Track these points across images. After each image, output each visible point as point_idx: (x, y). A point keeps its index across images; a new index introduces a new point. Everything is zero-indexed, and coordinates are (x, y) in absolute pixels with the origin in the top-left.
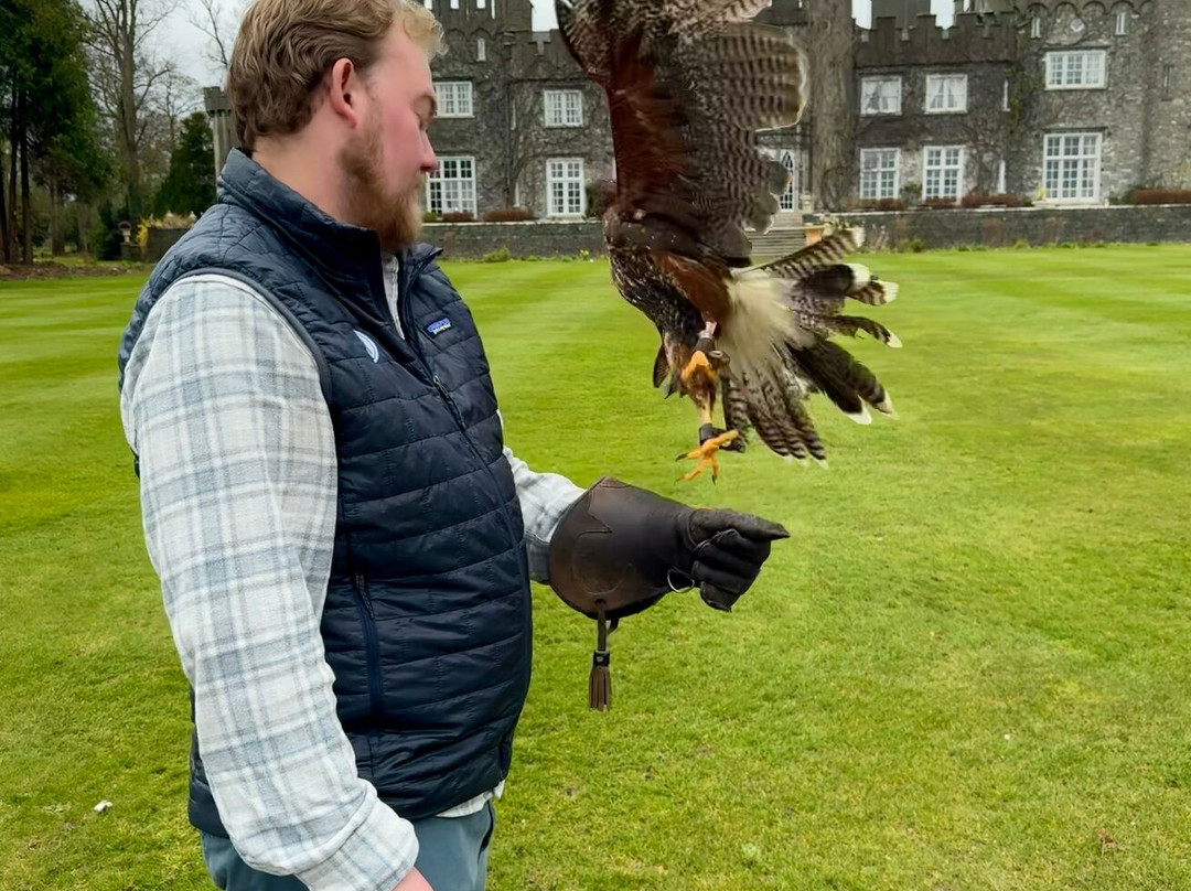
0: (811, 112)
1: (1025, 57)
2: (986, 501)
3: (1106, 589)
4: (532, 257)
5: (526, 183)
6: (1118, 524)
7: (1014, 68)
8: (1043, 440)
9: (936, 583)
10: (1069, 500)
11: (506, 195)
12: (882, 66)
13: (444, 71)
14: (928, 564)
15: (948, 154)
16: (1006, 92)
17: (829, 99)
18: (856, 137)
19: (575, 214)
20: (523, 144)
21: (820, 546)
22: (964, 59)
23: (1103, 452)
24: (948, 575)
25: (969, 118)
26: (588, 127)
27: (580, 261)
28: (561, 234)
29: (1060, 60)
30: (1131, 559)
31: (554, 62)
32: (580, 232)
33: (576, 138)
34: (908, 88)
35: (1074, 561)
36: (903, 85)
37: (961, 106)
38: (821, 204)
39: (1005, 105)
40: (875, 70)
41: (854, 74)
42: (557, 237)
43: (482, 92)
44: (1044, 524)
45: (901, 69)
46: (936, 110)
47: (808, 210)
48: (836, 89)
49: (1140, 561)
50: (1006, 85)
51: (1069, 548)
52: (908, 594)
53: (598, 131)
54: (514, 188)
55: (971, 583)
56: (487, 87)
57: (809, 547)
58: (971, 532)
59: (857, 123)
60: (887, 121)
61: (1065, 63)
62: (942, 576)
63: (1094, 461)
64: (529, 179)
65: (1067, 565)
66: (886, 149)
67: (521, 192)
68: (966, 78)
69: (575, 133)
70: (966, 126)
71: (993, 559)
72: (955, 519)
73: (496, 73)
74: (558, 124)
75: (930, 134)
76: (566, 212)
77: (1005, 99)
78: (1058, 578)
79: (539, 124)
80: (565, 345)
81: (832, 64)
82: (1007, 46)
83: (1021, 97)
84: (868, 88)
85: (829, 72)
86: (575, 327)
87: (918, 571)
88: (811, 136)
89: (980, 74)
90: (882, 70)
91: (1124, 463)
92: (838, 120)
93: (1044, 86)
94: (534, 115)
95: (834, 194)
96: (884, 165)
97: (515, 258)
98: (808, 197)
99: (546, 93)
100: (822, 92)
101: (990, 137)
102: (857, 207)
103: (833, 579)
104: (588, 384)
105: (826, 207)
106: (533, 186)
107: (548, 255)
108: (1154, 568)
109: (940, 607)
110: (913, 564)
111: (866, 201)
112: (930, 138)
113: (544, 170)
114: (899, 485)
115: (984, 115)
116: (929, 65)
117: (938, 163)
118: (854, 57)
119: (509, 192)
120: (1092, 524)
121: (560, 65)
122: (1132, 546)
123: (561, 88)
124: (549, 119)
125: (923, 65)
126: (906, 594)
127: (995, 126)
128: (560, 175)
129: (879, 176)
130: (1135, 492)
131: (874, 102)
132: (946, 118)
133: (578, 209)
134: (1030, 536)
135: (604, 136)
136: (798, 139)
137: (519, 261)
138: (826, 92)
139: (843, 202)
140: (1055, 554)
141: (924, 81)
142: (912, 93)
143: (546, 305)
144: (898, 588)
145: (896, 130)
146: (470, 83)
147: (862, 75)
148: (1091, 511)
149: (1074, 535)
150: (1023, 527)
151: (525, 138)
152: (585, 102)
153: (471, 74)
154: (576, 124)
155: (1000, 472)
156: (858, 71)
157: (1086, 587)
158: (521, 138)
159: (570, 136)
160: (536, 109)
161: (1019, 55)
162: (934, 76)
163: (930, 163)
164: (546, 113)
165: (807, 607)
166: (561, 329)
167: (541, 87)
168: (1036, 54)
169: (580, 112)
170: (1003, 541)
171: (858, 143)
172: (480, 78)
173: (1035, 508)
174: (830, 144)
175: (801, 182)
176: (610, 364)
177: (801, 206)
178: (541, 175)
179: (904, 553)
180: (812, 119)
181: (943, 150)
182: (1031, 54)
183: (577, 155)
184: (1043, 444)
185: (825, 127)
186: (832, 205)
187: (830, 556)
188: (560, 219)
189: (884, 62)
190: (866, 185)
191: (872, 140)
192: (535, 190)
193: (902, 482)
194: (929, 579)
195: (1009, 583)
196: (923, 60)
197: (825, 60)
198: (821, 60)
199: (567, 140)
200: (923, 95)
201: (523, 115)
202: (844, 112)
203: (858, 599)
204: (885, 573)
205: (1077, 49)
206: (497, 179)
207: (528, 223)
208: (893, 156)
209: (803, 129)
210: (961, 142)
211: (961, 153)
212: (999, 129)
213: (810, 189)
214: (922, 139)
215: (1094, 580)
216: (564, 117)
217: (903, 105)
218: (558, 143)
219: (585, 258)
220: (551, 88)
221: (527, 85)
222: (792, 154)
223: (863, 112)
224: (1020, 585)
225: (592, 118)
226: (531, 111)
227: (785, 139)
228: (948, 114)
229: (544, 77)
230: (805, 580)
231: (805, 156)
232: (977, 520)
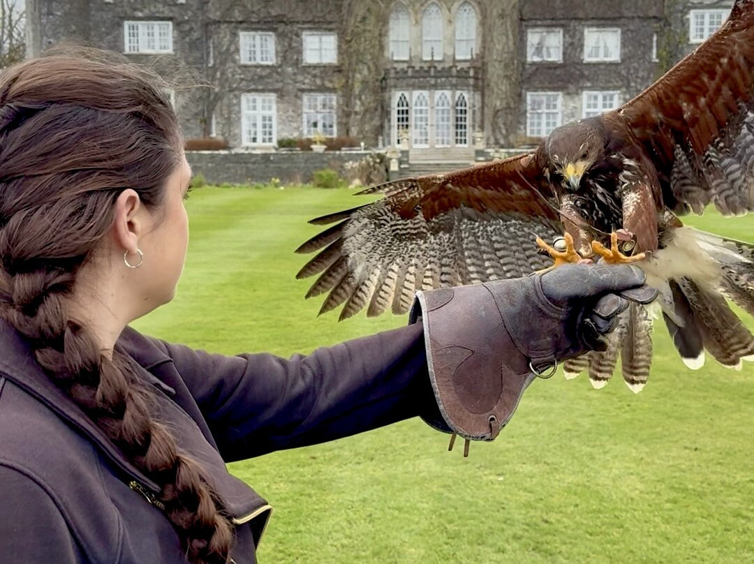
0: (483, 58)
1: (671, 13)
2: (604, 438)
3: (701, 531)
4: (226, 184)
5: (222, 115)
6: (720, 463)
7: (662, 24)
8: (663, 375)
9: (546, 525)
10: (677, 437)
11: (203, 126)
12: (545, 19)
13: (146, 11)
14: (540, 505)
15: (605, 98)
16: (655, 44)
17: (498, 47)
18: (523, 81)
19: (267, 144)
20: (220, 79)
21: (444, 486)
22: (617, 15)
23: (715, 388)
24: (559, 516)
25: (622, 67)
26: (280, 66)
27: (271, 188)
28: (254, 163)
29: (703, 17)
30: (726, 500)
31: (249, 6)
32: (272, 162)
33: (269, 76)
34: (568, 39)
35: (675, 502)
36: (564, 36)
37: (615, 56)
38: (492, 141)
39: (654, 56)
40: (539, 23)
41: (520, 26)
42: (250, 166)
43: (181, 32)
44: (654, 463)
45: (562, 22)
46: (594, 60)
47: (480, 146)
48: (504, 39)
49: (734, 502)
50: (655, 38)
51: (672, 488)
52: (520, 538)
53: (290, 69)
54: (210, 118)
55: (579, 525)
56: (187, 27)
57: (435, 489)
58: (586, 470)
59: (524, 69)
60: (550, 68)
61: (707, 20)
62: (553, 517)
63: (705, 398)
64: (225, 112)
65: (668, 505)
66: (550, 93)
67: (218, 123)
68: (619, 31)
69: (268, 71)
70: (619, 74)
71: (602, 500)
72: (574, 458)
73: (195, 15)
74: (253, 63)
75: (588, 80)
76: (259, 143)
77: (654, 51)
78: (657, 520)
79: (234, 61)
80: (241, 274)
81: (502, 16)
82: (655, 4)
83: (668, 49)
84: (533, 38)
85: (499, 22)
86: (255, 255)
87: (532, 513)
88: (483, 80)
89: (632, 28)
90: (545, 23)
91: (732, 400)
92: (506, 66)
93: (688, 39)
94: (229, 55)
95: (504, 131)
96: (548, 107)
97: (210, 185)
98: (480, 135)
99: (242, 34)
100: (492, 41)
101: (641, 85)
102: (524, 144)
103: (451, 522)
104: (255, 315)
105: (497, 142)
106: (229, 118)
107: (241, 182)
108: (747, 509)
109: (546, 551)
110: (528, 505)
111: (531, 139)
112: (589, 84)
113: (239, 104)
114: (528, 422)
115: (636, 65)
116: (587, 19)
117: (595, 106)
118: (520, 12)
119: (206, 123)
120: (695, 463)
121: (255, 9)
122: (729, 486)
123: (256, 30)
124: (244, 58)
125: (582, 19)
126: (516, 538)
127: (645, 74)
128: (254, 108)
129: (544, 116)
130: (739, 429)
131: (539, 50)
132: (602, 67)
133: (270, 140)
134: (638, 474)
135: (295, 74)
136: (471, 81)
137: (213, 187)
138: (496, 41)
139: (512, 138)
140: (658, 494)
141: (582, 33)
142: (572, 44)
143: (231, 232)
144: (509, 532)
145: (558, 76)
146: (170, 23)
147: (527, 26)
148: (696, 449)
149: (677, 474)
150: (633, 465)
151: (222, 74)
152: (278, 43)
153: (171, 15)
154: (270, 63)
155: (620, 408)
156: (524, 23)
157: (682, 528)
158: (218, 74)
159: (264, 73)
160: (232, 48)
161: (666, 12)
162: (591, 29)
163: (589, 106)
164: (242, 52)
165: (423, 552)
166: (242, 258)
167: (236, 28)
168: (682, 12)
169: (273, 52)
170: (614, 481)
171: (525, 86)
172: (180, 19)
173: (646, 445)
174: (500, 89)
175: (474, 120)
176: (282, 294)
177: (474, 142)
178: (236, 108)
179: (521, 493)
180: (484, 64)
181: (600, 95)
182: (676, 12)
183: (270, 91)
184: (663, 380)
185: (495, 71)
186: (502, 142)
187: (453, 497)
188: (254, 149)
189: (548, 16)
190: (532, 124)
191: (537, 84)
192: (231, 121)
193: (532, 418)
194: (539, 521)
195: (612, 525)
196: (581, 15)
197: (495, 13)
198: (491, 12)
199: (261, 77)
200: (582, 46)
201: (220, 53)
202: (512, 59)
203: (470, 543)
204: (500, 515)
205: (717, 8)
206: (195, 110)
207: (223, 152)
208: (555, 99)
209: (476, 73)
210: (615, 88)
211: (616, 97)
212: (649, 77)
213: (482, 128)
214: (581, 85)
215: (690, 522)
216: (258, 56)
217: (564, 54)
218: (252, 80)
219: (276, 186)
220: (246, 29)
221: (224, 26)
222: (466, 95)
223: (529, 59)
224: (622, 527)
225: (284, 58)
226: (228, 50)
227: (460, 81)
228: (604, 63)
229: (240, 19)
230: (424, 524)
231: (478, 97)
232: (592, 458)
